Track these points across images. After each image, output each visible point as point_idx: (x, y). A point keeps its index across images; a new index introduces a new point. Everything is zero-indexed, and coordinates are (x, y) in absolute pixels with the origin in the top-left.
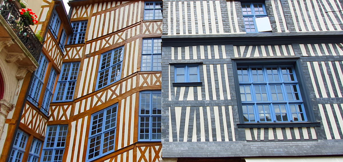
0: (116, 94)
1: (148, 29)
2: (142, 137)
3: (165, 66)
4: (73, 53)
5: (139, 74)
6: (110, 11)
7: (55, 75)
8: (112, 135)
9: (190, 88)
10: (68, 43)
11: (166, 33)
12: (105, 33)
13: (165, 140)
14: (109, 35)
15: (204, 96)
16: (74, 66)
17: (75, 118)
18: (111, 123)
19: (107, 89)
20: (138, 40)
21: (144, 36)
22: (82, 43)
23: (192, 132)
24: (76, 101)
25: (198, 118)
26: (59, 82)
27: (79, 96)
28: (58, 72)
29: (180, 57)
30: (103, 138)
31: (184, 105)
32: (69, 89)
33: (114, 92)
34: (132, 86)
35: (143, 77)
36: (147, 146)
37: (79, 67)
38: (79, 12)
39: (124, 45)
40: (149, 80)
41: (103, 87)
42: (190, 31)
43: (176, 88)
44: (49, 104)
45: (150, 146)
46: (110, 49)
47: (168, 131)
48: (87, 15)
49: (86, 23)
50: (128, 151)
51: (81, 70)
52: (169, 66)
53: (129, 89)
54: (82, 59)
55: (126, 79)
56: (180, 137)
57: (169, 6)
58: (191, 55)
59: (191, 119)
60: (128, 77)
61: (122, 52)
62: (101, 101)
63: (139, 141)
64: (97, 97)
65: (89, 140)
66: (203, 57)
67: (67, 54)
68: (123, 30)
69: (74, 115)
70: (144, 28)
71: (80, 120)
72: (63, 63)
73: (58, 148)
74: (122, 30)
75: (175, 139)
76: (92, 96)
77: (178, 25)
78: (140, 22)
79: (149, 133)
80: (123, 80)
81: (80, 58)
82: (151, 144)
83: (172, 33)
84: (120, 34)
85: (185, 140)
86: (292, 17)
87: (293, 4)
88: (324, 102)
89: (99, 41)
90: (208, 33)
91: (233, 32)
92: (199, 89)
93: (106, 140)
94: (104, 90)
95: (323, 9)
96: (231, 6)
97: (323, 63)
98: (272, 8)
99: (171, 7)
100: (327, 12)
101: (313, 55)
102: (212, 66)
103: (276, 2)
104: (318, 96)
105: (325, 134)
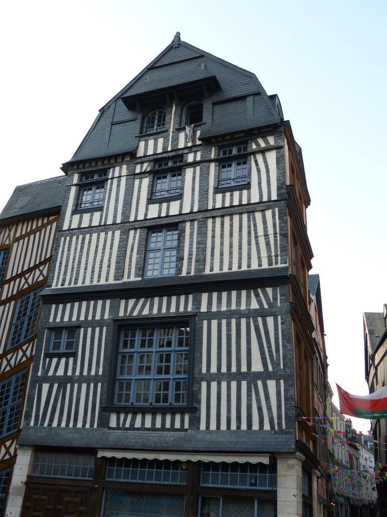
0: (26, 356)
3: (41, 330)
6: (35, 233)
9: (62, 359)
11: (51, 283)
12: (26, 268)
13: (26, 424)
15: (74, 369)
18: (18, 395)
19: (18, 349)
23: (55, 415)
25: (63, 398)
29: (58, 319)
31: (52, 380)
33: (24, 353)
41: (15, 345)
42: (76, 281)
47: (32, 412)
48: (9, 240)
49: (8, 253)
52: (46, 331)
56: (42, 420)
57: (61, 244)
58: (71, 314)
59: (56, 400)
62: (10, 366)
64: (7, 359)
66: (82, 318)
74: (44, 262)
75: (36, 422)
76: (2, 359)
83: (57, 285)
84: (41, 268)
85: (46, 425)
86: (205, 250)
87: (214, 227)
88: (209, 378)
89: (18, 280)
90: (95, 283)
91: (125, 279)
92: (71, 360)
93: (11, 416)
94: (14, 350)
95: (253, 232)
96: (134, 238)
97: (224, 322)
98: (184, 236)
99: (64, 245)
100: (256, 237)
101: (214, 309)
102: (90, 330)
103: (192, 226)
104: (204, 371)
105: (199, 423)
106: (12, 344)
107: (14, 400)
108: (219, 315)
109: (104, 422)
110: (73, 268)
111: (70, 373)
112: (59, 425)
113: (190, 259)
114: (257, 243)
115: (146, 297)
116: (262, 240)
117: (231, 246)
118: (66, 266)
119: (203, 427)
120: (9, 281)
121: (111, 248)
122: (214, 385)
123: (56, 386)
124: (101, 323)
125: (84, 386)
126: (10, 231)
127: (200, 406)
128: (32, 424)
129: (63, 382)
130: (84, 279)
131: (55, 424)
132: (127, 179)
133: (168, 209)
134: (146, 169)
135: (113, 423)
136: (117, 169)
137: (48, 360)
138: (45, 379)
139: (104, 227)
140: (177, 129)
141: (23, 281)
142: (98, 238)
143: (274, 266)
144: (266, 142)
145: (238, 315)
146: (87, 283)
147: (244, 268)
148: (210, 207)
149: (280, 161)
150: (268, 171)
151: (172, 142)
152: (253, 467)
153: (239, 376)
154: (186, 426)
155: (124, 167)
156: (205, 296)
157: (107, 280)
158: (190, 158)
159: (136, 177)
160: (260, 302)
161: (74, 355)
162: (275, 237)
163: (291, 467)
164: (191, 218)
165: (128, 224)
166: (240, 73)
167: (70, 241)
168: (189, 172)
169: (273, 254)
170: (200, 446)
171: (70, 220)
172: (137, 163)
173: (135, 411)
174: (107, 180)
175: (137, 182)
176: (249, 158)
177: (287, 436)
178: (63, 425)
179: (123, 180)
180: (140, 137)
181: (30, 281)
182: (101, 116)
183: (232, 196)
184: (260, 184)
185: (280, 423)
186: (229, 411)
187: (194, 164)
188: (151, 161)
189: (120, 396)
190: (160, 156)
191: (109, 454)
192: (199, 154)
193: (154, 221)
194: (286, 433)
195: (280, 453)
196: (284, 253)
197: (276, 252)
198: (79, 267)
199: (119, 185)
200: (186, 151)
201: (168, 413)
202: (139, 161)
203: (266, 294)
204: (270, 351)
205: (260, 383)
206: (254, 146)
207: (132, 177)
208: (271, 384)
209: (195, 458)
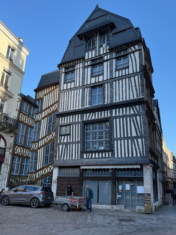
0: (53, 136)
4: (38, 117)
6: (51, 92)
7: (31, 129)
9: (65, 136)
10: (36, 112)
11: (59, 111)
12: (49, 105)
13: (55, 159)
22: (41, 112)
23: (65, 156)
24: (39, 141)
25: (67, 150)
26: (34, 132)
27: (40, 138)
29: (63, 123)
31: (63, 144)
32: (37, 135)
37: (40, 124)
38: (39, 94)
42: (68, 108)
44: (30, 142)
46: (52, 113)
47: (57, 155)
48: (42, 96)
49: (42, 100)
52: (59, 127)
54: (41, 120)
58: (67, 121)
62: (48, 140)
65: (44, 158)
66: (71, 122)
68: (57, 102)
69: (39, 147)
71: (41, 149)
72: (34, 122)
73: (35, 161)
75: (59, 159)
76: (45, 138)
83: (61, 111)
84: (55, 105)
85: (62, 159)
86: (113, 93)
87: (116, 84)
88: (117, 139)
89: (47, 110)
90: (74, 109)
91: (85, 107)
92: (69, 136)
93: (50, 157)
94: (49, 135)
95: (130, 85)
96: (87, 91)
97: (121, 119)
98: (105, 89)
99: (62, 96)
100: (132, 87)
101: (117, 115)
102: (74, 125)
103: (108, 85)
104: (115, 137)
105: (115, 155)
106: (48, 133)
107: (50, 152)
108: (119, 117)
109: (82, 157)
110: (66, 104)
111: (69, 141)
112: (67, 159)
113: (108, 97)
114: (132, 89)
115: (93, 113)
116: (134, 88)
117: (123, 91)
118: (64, 103)
119: (116, 156)
120: (44, 111)
121: (79, 96)
122: (119, 142)
123: (64, 146)
124: (78, 123)
125: (74, 145)
126: (42, 92)
127: (114, 149)
128: (57, 159)
129: (67, 144)
130: (70, 108)
131: (65, 159)
132: (82, 69)
133: (98, 79)
134: (89, 64)
135: (85, 157)
136: (78, 65)
137: (61, 137)
138: (60, 143)
139: (75, 88)
140: (99, 47)
141: (49, 110)
142: (74, 92)
143: (139, 97)
144: (135, 48)
145: (126, 116)
146: (72, 109)
147: (128, 99)
148: (114, 77)
149: (140, 55)
150: (136, 60)
151: (98, 52)
152: (135, 170)
153: (128, 138)
154: (110, 156)
155: (81, 64)
156: (114, 110)
157: (79, 107)
158: (105, 58)
159: (86, 67)
160: (134, 111)
161: (69, 134)
162: (139, 86)
163: (148, 169)
164: (107, 82)
165: (84, 86)
166: (123, 19)
167: (64, 94)
168: (105, 63)
169: (138, 93)
170: (115, 163)
171: (63, 86)
172: (85, 62)
173: (92, 152)
174: (75, 70)
175: (86, 69)
176: (128, 55)
177: (146, 158)
178: (68, 159)
179: (81, 69)
180: (86, 51)
181: (52, 110)
182: (70, 44)
183: (122, 72)
184: (132, 66)
185: (143, 154)
186: (125, 150)
187: (107, 60)
188: (91, 61)
189: (87, 147)
190: (94, 58)
191: (84, 168)
192: (109, 56)
193: (94, 84)
194: (146, 157)
195: (144, 164)
196: (143, 92)
197: (139, 91)
198: (68, 104)
199: (79, 71)
200: (104, 55)
201: (104, 152)
202: (86, 61)
203: (136, 108)
204: (139, 129)
205: (135, 140)
206: (130, 51)
207: (84, 68)
208: (140, 140)
209: (114, 167)
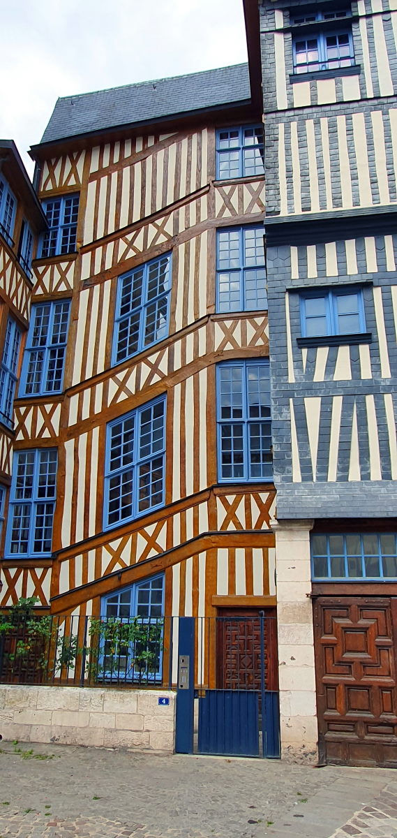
0: (160, 373)
1: (228, 204)
2: (226, 473)
3: (276, 296)
4: (53, 279)
5: (212, 320)
6: (132, 165)
7: (18, 335)
8: (156, 467)
9: (340, 348)
10: (40, 256)
11: (276, 210)
12: (124, 223)
13: (284, 479)
14: (133, 227)
15: (376, 367)
16: (58, 310)
17: (73, 433)
18: (152, 442)
19: (138, 362)
20: (204, 235)
21: (218, 224)
22: (72, 253)
23: (349, 457)
24: (69, 393)
25: (363, 424)
26: (29, 350)
27: (76, 381)
28: (23, 328)
29: (312, 272)
30: (137, 476)
31: (326, 392)
32: (52, 365)
33: (155, 368)
34: (196, 351)
35: (224, 328)
36: (239, 494)
37: (69, 312)
38: (57, 172)
39: (172, 249)
40: (237, 335)
41: (128, 357)
42: (337, 200)
43: (305, 351)
44: (12, 402)
45: (247, 493)
46: (139, 262)
47: (290, 456)
48: (77, 178)
49: (77, 201)
50: (196, 505)
51: (76, 319)
52: (287, 296)
53: (190, 358)
54: (75, 291)
55: (181, 335)
56: (319, 470)
57: (281, 137)
58: (342, 263)
59: (346, 427)
60: (186, 329)
61: (168, 267)
62: (127, 391)
63: (220, 482)
64: (116, 381)
65: (107, 483)
66: (372, 267)
67: (40, 282)
68: (167, 211)
69: (69, 425)
70: (219, 202)
71: (83, 438)
72: (32, 304)
73: (42, 499)
74: (163, 213)
75: (306, 474)
76: (105, 381)
77: (306, 186)
78: (208, 185)
79: (242, 462)
80: (175, 336)
81: (69, 290)
82: (249, 488)
83: (291, 210)
84: (159, 222)
85: (333, 477)
89: (111, 245)
90: (386, 202)
92: (364, 348)
93: (144, 481)
94: (130, 364)
99: (288, 137)
106: (121, 356)
107: (144, 452)
111: (366, 373)
112: (366, 476)
118: (304, 175)
120: (92, 247)
123: (338, 402)
126: (74, 163)
128: (297, 476)
129: (355, 393)
130: (357, 196)
139: (375, 102)
141: (123, 246)
142: (368, 121)
146: (367, 203)
167: (302, 130)
171: (290, 93)
174: (356, 19)
181: (138, 245)
199: (388, 28)
